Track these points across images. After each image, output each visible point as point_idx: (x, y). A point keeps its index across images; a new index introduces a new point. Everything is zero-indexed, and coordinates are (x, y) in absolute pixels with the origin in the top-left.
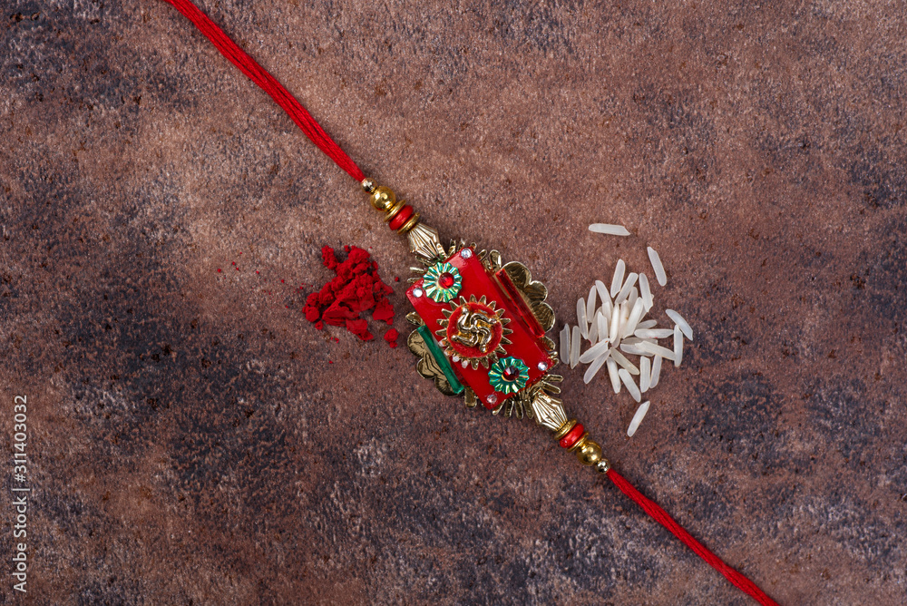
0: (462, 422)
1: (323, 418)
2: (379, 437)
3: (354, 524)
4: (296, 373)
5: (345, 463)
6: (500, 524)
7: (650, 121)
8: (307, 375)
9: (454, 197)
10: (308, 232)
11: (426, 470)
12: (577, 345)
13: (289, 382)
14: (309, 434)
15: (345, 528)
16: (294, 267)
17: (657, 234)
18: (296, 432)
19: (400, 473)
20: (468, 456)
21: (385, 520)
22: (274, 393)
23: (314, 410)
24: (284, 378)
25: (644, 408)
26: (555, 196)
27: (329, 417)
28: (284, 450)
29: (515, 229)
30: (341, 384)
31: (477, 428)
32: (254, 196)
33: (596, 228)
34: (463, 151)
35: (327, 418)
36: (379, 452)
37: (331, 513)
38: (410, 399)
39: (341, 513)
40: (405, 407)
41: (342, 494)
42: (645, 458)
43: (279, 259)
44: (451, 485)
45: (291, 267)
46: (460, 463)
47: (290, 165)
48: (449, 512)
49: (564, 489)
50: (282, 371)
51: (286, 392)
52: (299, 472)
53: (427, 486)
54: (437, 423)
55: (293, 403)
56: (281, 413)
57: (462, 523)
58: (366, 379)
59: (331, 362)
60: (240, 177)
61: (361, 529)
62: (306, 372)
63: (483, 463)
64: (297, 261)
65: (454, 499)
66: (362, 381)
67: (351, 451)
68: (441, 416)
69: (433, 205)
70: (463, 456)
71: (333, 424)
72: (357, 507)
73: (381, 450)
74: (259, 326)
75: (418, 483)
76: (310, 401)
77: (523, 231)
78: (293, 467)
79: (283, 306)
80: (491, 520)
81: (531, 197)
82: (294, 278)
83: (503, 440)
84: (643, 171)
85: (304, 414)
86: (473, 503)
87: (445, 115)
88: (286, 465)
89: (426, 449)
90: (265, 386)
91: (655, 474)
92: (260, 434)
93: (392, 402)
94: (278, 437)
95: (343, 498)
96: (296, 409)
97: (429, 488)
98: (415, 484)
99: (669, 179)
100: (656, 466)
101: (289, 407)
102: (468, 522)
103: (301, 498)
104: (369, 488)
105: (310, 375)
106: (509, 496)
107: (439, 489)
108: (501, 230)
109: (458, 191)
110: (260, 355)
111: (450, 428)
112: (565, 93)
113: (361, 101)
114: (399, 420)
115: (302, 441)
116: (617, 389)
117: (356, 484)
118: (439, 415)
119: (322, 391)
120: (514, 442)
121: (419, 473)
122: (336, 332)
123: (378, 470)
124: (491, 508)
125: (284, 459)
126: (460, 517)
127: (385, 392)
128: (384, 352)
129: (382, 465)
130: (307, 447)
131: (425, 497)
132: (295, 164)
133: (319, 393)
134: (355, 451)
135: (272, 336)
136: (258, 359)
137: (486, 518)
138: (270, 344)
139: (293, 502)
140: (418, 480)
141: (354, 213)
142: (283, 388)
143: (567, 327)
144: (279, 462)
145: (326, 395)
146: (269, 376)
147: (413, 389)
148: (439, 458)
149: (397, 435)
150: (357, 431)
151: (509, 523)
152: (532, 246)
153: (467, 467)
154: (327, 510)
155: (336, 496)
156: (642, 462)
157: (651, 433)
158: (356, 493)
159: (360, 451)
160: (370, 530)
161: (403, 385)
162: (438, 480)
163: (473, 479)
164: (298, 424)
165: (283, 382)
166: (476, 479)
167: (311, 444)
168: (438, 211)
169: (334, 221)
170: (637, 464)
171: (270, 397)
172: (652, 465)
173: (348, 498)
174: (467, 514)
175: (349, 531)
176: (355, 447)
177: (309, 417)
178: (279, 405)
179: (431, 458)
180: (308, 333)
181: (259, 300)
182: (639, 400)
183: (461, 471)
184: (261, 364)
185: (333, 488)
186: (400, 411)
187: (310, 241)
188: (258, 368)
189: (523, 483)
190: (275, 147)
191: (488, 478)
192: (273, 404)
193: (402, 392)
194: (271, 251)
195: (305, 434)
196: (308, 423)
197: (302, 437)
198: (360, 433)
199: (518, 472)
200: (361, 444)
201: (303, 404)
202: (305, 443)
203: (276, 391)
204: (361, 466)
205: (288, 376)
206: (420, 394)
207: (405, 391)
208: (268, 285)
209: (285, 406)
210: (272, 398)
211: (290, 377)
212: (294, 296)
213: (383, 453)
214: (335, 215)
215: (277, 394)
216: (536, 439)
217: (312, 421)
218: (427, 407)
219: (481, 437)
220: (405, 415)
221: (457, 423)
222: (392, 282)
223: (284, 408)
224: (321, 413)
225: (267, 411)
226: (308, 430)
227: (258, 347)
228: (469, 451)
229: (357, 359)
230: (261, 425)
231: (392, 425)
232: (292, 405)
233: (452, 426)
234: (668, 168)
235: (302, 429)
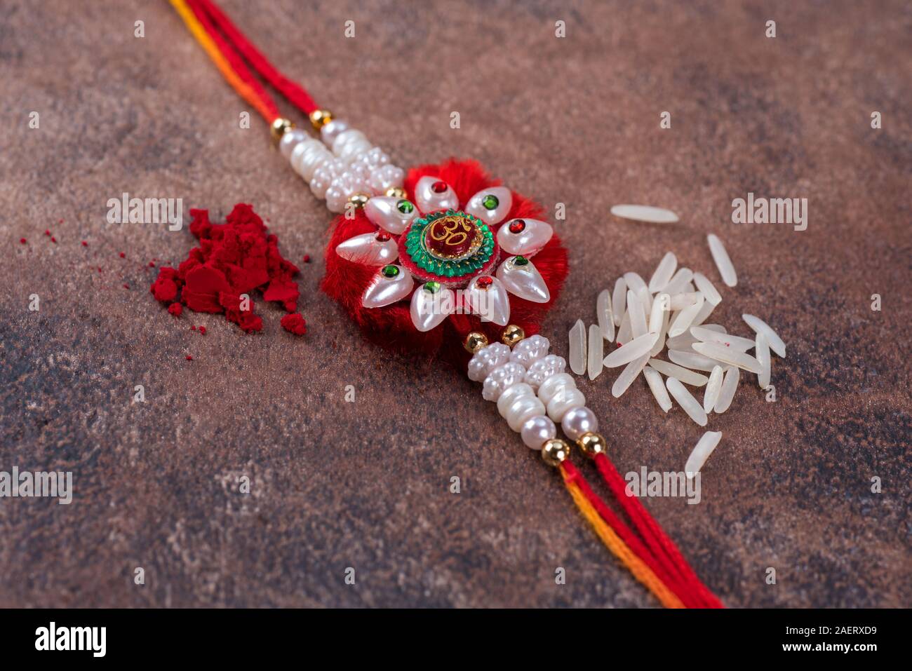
0: (405, 446)
1: (168, 431)
2: (260, 461)
3: (206, 582)
4: (129, 370)
5: (199, 493)
6: (466, 591)
8: (148, 374)
11: (338, 508)
12: (596, 349)
13: (115, 383)
14: (140, 453)
15: (188, 587)
16: (143, 240)
18: (119, 448)
19: (293, 511)
20: (412, 493)
21: (261, 579)
22: (90, 397)
23: (154, 421)
24: (108, 377)
25: (708, 444)
26: (558, 175)
27: (178, 432)
28: (95, 473)
30: (202, 387)
31: (430, 455)
32: (92, 156)
33: (623, 211)
34: (417, 118)
35: (175, 431)
37: (166, 564)
38: (317, 411)
39: (183, 565)
40: (307, 421)
41: (188, 538)
42: (718, 512)
44: (381, 531)
45: (138, 239)
46: (397, 501)
47: (153, 124)
48: (375, 569)
49: (579, 547)
50: (106, 368)
51: (109, 395)
52: (118, 503)
53: (339, 531)
54: (361, 445)
55: (119, 410)
56: (98, 423)
57: (398, 589)
58: (245, 382)
59: (189, 359)
60: (73, 135)
61: (218, 589)
62: (146, 370)
63: (437, 503)
64: (149, 233)
65: (386, 552)
66: (237, 384)
67: (211, 477)
68: (369, 435)
70: (404, 492)
71: (183, 439)
72: (213, 556)
73: (262, 478)
74: (77, 310)
75: (323, 527)
78: (109, 498)
79: (120, 287)
80: (449, 587)
82: (142, 253)
83: (473, 474)
84: (694, 156)
85: (136, 425)
86: (418, 559)
87: (393, 78)
88: (95, 494)
89: (340, 479)
90: (75, 386)
91: (738, 537)
92: (58, 450)
93: (287, 414)
94: (86, 456)
95: (188, 544)
96: (123, 418)
97: (342, 534)
98: (318, 528)
99: (734, 168)
100: (739, 525)
101: (112, 414)
102: (408, 586)
103: (116, 541)
104: (237, 530)
105: (152, 374)
106: (482, 551)
107: (360, 534)
110: (74, 346)
111: (384, 453)
112: (573, 65)
114: (296, 438)
115: (128, 462)
116: (666, 406)
117: (214, 524)
118: (365, 434)
119: (169, 395)
120: (492, 477)
121: (326, 514)
122: (202, 320)
123: (255, 505)
124: (449, 567)
125: (92, 485)
126: (394, 578)
127: (276, 401)
128: (278, 347)
129: (261, 499)
130: (136, 469)
131: (335, 546)
132: (159, 124)
133: (165, 399)
134: (217, 477)
135: (95, 323)
136: (68, 351)
137: (441, 581)
138: (89, 332)
139: (101, 547)
140: (324, 523)
141: (245, 180)
142: (106, 390)
143: (580, 324)
144: (84, 489)
145: (177, 401)
146: (84, 374)
147: (323, 398)
148: (361, 493)
149: (292, 458)
150: (223, 451)
151: (481, 592)
153: (410, 506)
154: (160, 560)
155: (179, 540)
156: (713, 519)
157: (728, 479)
158: (213, 538)
159: (228, 478)
160: (232, 592)
161: (306, 392)
162: (360, 523)
163: (420, 525)
164: (125, 438)
165: (104, 382)
166: (426, 525)
167: (143, 465)
169: (213, 188)
170: (706, 521)
171: (82, 401)
172: (732, 522)
173: (199, 543)
174: (408, 574)
175: (196, 591)
176: (219, 471)
177: (143, 430)
178: (95, 413)
179: (347, 492)
180: (156, 321)
181: (80, 279)
182: (703, 422)
183: (399, 514)
184: (73, 358)
185: (174, 529)
186: (299, 426)
188: (68, 363)
189: (507, 535)
190: (133, 104)
191: (447, 523)
192: (85, 411)
193: (305, 401)
195: (134, 452)
196: (142, 438)
197: (127, 456)
198: (228, 453)
199: (498, 519)
200: (229, 469)
201: (135, 412)
202: (133, 464)
203: (91, 394)
204: (226, 499)
205: (116, 375)
206: (334, 406)
207: (309, 399)
208: (99, 261)
209: (106, 413)
210: (84, 402)
211: (119, 375)
212: (138, 275)
213: (266, 482)
214: (216, 181)
215: (93, 398)
216: (529, 475)
217: (149, 435)
218: (346, 422)
219: (435, 467)
220: (307, 432)
221: (395, 447)
222: (299, 263)
223: (103, 416)
224: (165, 424)
225: (74, 420)
226: (140, 447)
227: (71, 336)
228: (414, 486)
229: (233, 356)
230: (60, 438)
231: (284, 445)
232: (117, 412)
233: (387, 450)
234: (732, 155)
235: (130, 446)
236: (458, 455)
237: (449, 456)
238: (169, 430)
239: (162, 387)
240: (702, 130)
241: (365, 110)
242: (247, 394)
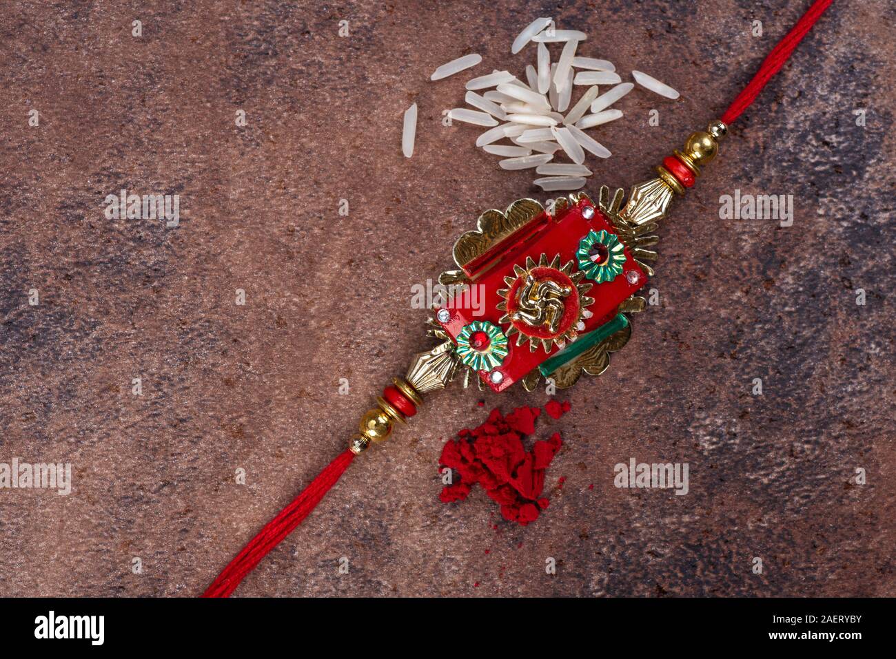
0: (666, 314)
2: (688, 423)
3: (803, 451)
4: (606, 532)
6: (797, 261)
7: (269, 82)
8: (609, 517)
9: (372, 333)
10: (423, 521)
11: (729, 360)
12: (560, 168)
13: (619, 541)
15: (807, 464)
16: (469, 538)
17: (415, 68)
18: (683, 530)
19: (734, 394)
20: (710, 306)
21: (797, 411)
22: (633, 559)
23: (654, 507)
24: (613, 547)
25: (643, 79)
26: (369, 203)
28: (707, 545)
29: (412, 252)
31: (673, 295)
33: (408, 148)
34: (313, 323)
36: (707, 422)
37: (788, 482)
38: (637, 383)
39: (788, 469)
41: (763, 468)
42: (707, 75)
43: (459, 557)
44: (748, 326)
45: (468, 542)
46: (718, 316)
48: (783, 330)
49: (750, 179)
50: (604, 550)
51: (631, 544)
52: (735, 525)
53: (750, 358)
54: (667, 347)
55: (645, 534)
56: (659, 550)
57: (797, 311)
58: (612, 441)
59: (591, 487)
61: (808, 442)
62: (604, 519)
63: (718, 286)
65: (766, 322)
66: (614, 446)
67: (706, 458)
68: (658, 342)
69: (384, 360)
70: (709, 312)
72: (780, 449)
73: (705, 419)
75: (747, 370)
76: (642, 513)
77: (415, 242)
78: (729, 532)
79: (520, 550)
80: (793, 274)
81: (371, 233)
82: (482, 537)
83: (688, 260)
85: (660, 520)
86: (771, 297)
87: (266, 348)
88: (726, 542)
89: (701, 361)
90: (624, 572)
91: (728, 61)
93: (641, 406)
94: (690, 554)
95: (769, 466)
96: (654, 531)
97: (753, 355)
98: (748, 373)
100: (718, 60)
101: (651, 540)
102: (796, 303)
103: (769, 521)
104: (755, 434)
105: (608, 514)
106: (760, 251)
107: (753, 342)
108: (414, 271)
109: (364, 328)
110: (584, 578)
111: (673, 329)
113: (252, 456)
114: (664, 397)
115: (695, 522)
116: (618, 114)
117: (750, 450)
119: (629, 498)
120: (690, 246)
121: (734, 368)
122: (551, 480)
123: (730, 422)
124: (777, 274)
125: (718, 545)
126: (790, 313)
129: (724, 418)
130: (702, 516)
131: (764, 360)
134: (706, 453)
137: (790, 280)
139: (775, 532)
140: (743, 370)
141: (397, 462)
142: (626, 547)
143: (538, 182)
144: (723, 551)
147: (623, 380)
148: (713, 344)
149: (684, 398)
150: (680, 451)
151: (797, 250)
152: (434, 230)
153: (724, 306)
154: (784, 487)
155: (766, 475)
156: (713, 79)
157: (675, 67)
158: (761, 450)
159: (706, 445)
160: (810, 431)
161: (619, 393)
162: (742, 343)
163: (739, 298)
164: (673, 527)
165: (619, 549)
166: (739, 294)
167: (698, 510)
168: (391, 353)
169: (407, 488)
170: (715, 84)
171: (638, 564)
172: (716, 65)
173: (768, 460)
174: (785, 305)
175: (811, 458)
176: (701, 453)
177: (664, 514)
178: (649, 553)
180: (554, 517)
181: (513, 582)
182: (630, 86)
183: (730, 314)
184: (596, 578)
185: (756, 480)
186: (653, 396)
187: (435, 517)
188: (601, 581)
189: (744, 233)
191: (737, 279)
192: (648, 560)
193: (628, 393)
194: (449, 568)
195: (686, 519)
196: (672, 514)
197: (690, 523)
198: (682, 447)
199: (729, 240)
200: (697, 445)
201: (647, 522)
202: (697, 518)
203: (630, 558)
204: (726, 444)
205: (610, 542)
206: (630, 370)
207: (626, 390)
208: (493, 571)
209: (649, 545)
210: (640, 563)
211: (611, 540)
212: (506, 537)
213: (708, 416)
214: (399, 486)
215: (635, 556)
216: (685, 218)
217: (669, 509)
218: (647, 361)
219: (685, 290)
220: (657, 389)
221: (667, 321)
222: (485, 410)
223: (652, 547)
224: (657, 498)
225: (657, 568)
226: (681, 514)
227: (573, 581)
228: (703, 305)
229: (586, 453)
230: (676, 576)
231: (672, 405)
232: (648, 536)
233: (671, 327)
235: (680, 523)
236: (671, 273)
237: (672, 280)
238: (663, 495)
239: (621, 505)
242: (624, 438)
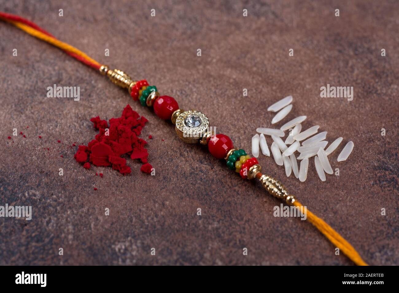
1: (87, 225)
5: (105, 255)
14: (74, 237)
27: (92, 225)
30: (103, 203)
32: (41, 95)
35: (90, 225)
40: (157, 216)
47: (70, 78)
60: (31, 86)
64: (72, 130)
71: (95, 229)
74: (38, 170)
84: (339, 77)
92: (32, 238)
99: (359, 81)
112: (275, 38)
118: (186, 220)
127: (141, 207)
132: (73, 78)
133: (85, 209)
135: (47, 175)
136: (35, 190)
138: (45, 180)
145: (90, 211)
146: (43, 200)
179: (179, 250)
190: (60, 69)
234: (358, 75)
240: (341, 64)
241: (174, 65)
